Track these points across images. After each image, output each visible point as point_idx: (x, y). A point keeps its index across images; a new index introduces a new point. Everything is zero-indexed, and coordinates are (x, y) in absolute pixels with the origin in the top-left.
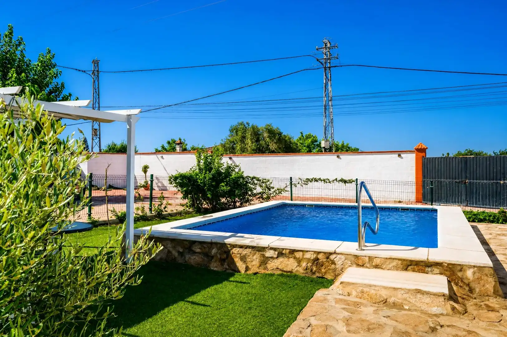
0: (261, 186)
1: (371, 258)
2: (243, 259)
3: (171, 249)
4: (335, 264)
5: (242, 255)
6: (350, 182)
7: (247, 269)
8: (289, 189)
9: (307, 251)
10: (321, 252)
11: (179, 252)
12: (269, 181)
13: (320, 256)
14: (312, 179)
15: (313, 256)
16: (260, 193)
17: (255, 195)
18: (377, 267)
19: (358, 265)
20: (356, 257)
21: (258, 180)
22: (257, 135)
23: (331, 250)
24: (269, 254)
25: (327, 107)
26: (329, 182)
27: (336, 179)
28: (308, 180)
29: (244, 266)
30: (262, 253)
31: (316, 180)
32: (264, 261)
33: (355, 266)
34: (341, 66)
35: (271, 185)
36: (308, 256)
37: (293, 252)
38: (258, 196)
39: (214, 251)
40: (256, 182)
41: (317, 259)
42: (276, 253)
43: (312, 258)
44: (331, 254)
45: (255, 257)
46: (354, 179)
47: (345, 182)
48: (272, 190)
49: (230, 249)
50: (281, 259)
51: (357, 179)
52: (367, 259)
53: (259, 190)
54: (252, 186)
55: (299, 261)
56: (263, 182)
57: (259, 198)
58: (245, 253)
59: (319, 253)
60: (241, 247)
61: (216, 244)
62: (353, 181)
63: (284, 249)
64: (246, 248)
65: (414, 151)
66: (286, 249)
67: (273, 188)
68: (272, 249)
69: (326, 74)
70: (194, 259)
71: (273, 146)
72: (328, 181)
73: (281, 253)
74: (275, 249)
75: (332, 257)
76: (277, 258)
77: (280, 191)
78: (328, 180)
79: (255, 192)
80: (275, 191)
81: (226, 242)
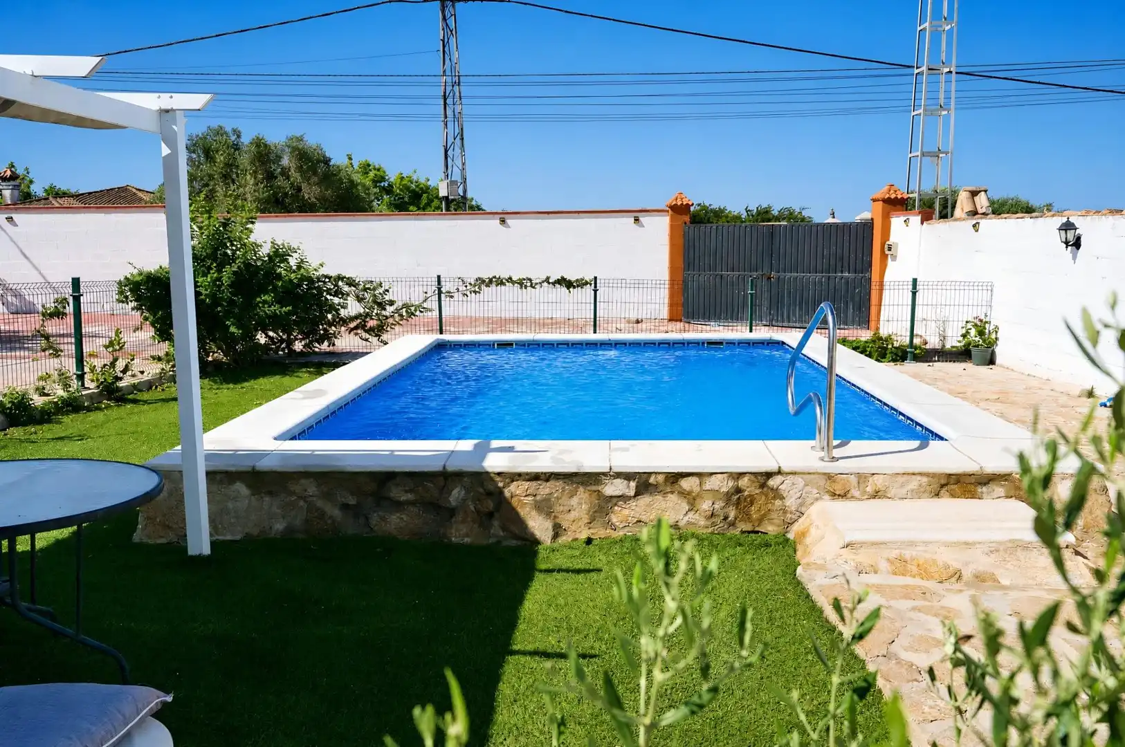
0: (360, 300)
1: (862, 478)
2: (544, 507)
4: (782, 498)
5: (538, 498)
6: (581, 284)
7: (557, 531)
8: (435, 306)
9: (712, 474)
10: (746, 473)
13: (744, 482)
14: (491, 281)
15: (726, 486)
16: (356, 317)
17: (344, 321)
18: (876, 495)
19: (834, 495)
20: (829, 477)
21: (351, 283)
23: (771, 466)
24: (614, 488)
25: (449, 101)
26: (532, 286)
27: (548, 278)
28: (481, 282)
29: (549, 525)
30: (594, 488)
31: (500, 282)
32: (603, 507)
33: (827, 497)
35: (388, 297)
36: (711, 483)
37: (674, 478)
38: (352, 325)
39: (456, 495)
40: (346, 289)
41: (738, 490)
42: (633, 484)
43: (724, 489)
44: (769, 475)
45: (574, 501)
46: (589, 277)
47: (568, 284)
48: (390, 309)
49: (501, 485)
50: (645, 500)
51: (596, 278)
52: (853, 479)
53: (353, 308)
54: (336, 300)
55: (692, 500)
56: (365, 289)
57: (356, 328)
58: (547, 491)
59: (741, 475)
60: (535, 477)
61: (459, 475)
62: (587, 283)
63: (650, 473)
64: (547, 480)
65: (668, 211)
66: (656, 473)
67: (392, 303)
68: (619, 475)
70: (394, 523)
71: (310, 192)
72: (529, 284)
73: (644, 483)
74: (628, 476)
75: (773, 482)
76: (635, 496)
77: (409, 312)
78: (530, 280)
79: (343, 313)
80: (397, 311)
81: (490, 470)
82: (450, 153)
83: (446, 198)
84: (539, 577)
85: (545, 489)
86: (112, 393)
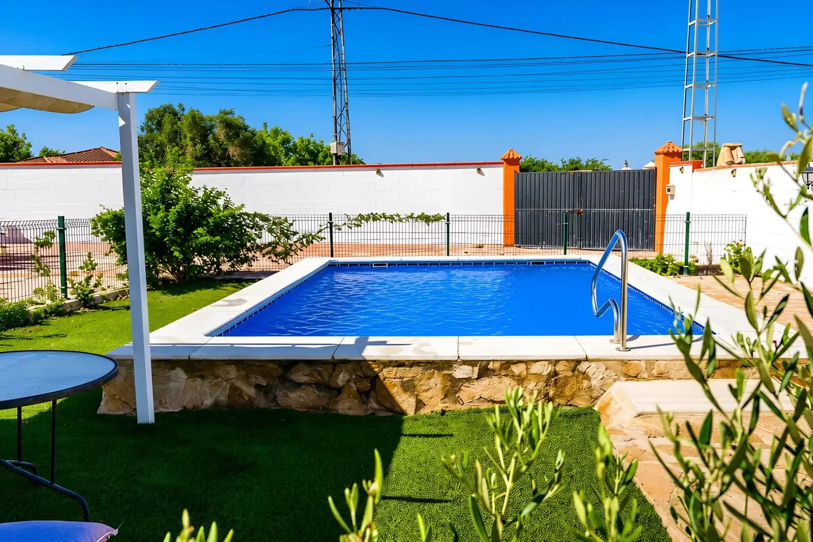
0: (270, 231)
1: (650, 363)
2: (409, 387)
3: (239, 384)
4: (588, 378)
5: (405, 379)
6: (437, 218)
7: (420, 404)
8: (328, 236)
9: (536, 361)
10: (561, 360)
11: (258, 387)
12: (286, 220)
13: (559, 368)
14: (369, 217)
15: (546, 369)
16: (270, 244)
17: (260, 248)
18: (660, 376)
19: (629, 377)
20: (624, 362)
21: (265, 219)
22: (202, 129)
23: (580, 355)
24: (461, 372)
25: (338, 81)
26: (400, 220)
27: (412, 214)
28: (362, 218)
29: (413, 401)
30: (446, 372)
31: (375, 218)
32: (453, 388)
33: (623, 378)
34: (361, 8)
35: (292, 229)
36: (535, 368)
37: (507, 364)
38: (265, 251)
39: (342, 378)
40: (261, 223)
41: (556, 374)
42: (476, 369)
43: (545, 373)
44: (578, 362)
45: (432, 382)
46: (443, 214)
47: (427, 219)
48: (294, 239)
49: (376, 370)
50: (485, 381)
51: (448, 214)
52: (643, 364)
53: (267, 238)
54: (253, 232)
55: (521, 381)
56: (275, 224)
57: (267, 253)
58: (410, 375)
59: (557, 361)
60: (400, 364)
61: (345, 362)
62: (441, 218)
63: (490, 361)
64: (411, 367)
65: (503, 163)
66: (493, 360)
67: (295, 233)
68: (465, 362)
69: (333, 21)
70: (296, 399)
72: (398, 219)
73: (485, 370)
74: (472, 363)
75: (583, 367)
76: (477, 379)
77: (309, 240)
78: (398, 215)
79: (258, 241)
80: (299, 239)
81: (368, 359)
82: (339, 121)
83: (336, 155)
84: (404, 439)
85: (408, 373)
86: (87, 302)
